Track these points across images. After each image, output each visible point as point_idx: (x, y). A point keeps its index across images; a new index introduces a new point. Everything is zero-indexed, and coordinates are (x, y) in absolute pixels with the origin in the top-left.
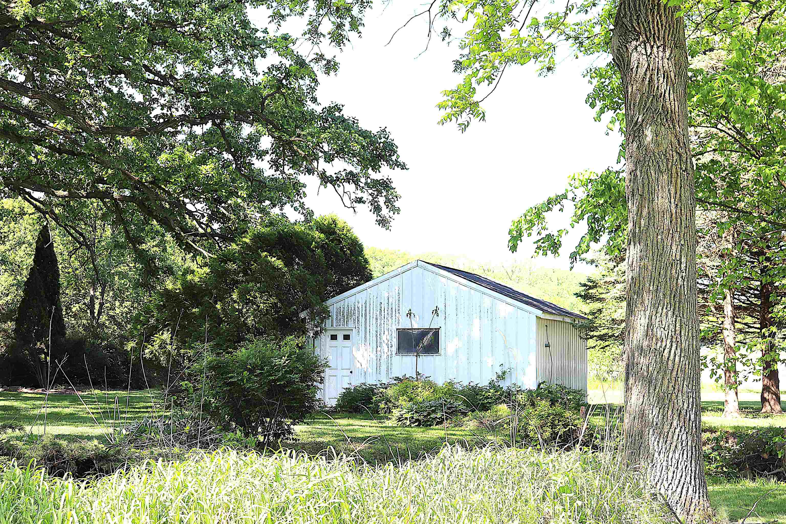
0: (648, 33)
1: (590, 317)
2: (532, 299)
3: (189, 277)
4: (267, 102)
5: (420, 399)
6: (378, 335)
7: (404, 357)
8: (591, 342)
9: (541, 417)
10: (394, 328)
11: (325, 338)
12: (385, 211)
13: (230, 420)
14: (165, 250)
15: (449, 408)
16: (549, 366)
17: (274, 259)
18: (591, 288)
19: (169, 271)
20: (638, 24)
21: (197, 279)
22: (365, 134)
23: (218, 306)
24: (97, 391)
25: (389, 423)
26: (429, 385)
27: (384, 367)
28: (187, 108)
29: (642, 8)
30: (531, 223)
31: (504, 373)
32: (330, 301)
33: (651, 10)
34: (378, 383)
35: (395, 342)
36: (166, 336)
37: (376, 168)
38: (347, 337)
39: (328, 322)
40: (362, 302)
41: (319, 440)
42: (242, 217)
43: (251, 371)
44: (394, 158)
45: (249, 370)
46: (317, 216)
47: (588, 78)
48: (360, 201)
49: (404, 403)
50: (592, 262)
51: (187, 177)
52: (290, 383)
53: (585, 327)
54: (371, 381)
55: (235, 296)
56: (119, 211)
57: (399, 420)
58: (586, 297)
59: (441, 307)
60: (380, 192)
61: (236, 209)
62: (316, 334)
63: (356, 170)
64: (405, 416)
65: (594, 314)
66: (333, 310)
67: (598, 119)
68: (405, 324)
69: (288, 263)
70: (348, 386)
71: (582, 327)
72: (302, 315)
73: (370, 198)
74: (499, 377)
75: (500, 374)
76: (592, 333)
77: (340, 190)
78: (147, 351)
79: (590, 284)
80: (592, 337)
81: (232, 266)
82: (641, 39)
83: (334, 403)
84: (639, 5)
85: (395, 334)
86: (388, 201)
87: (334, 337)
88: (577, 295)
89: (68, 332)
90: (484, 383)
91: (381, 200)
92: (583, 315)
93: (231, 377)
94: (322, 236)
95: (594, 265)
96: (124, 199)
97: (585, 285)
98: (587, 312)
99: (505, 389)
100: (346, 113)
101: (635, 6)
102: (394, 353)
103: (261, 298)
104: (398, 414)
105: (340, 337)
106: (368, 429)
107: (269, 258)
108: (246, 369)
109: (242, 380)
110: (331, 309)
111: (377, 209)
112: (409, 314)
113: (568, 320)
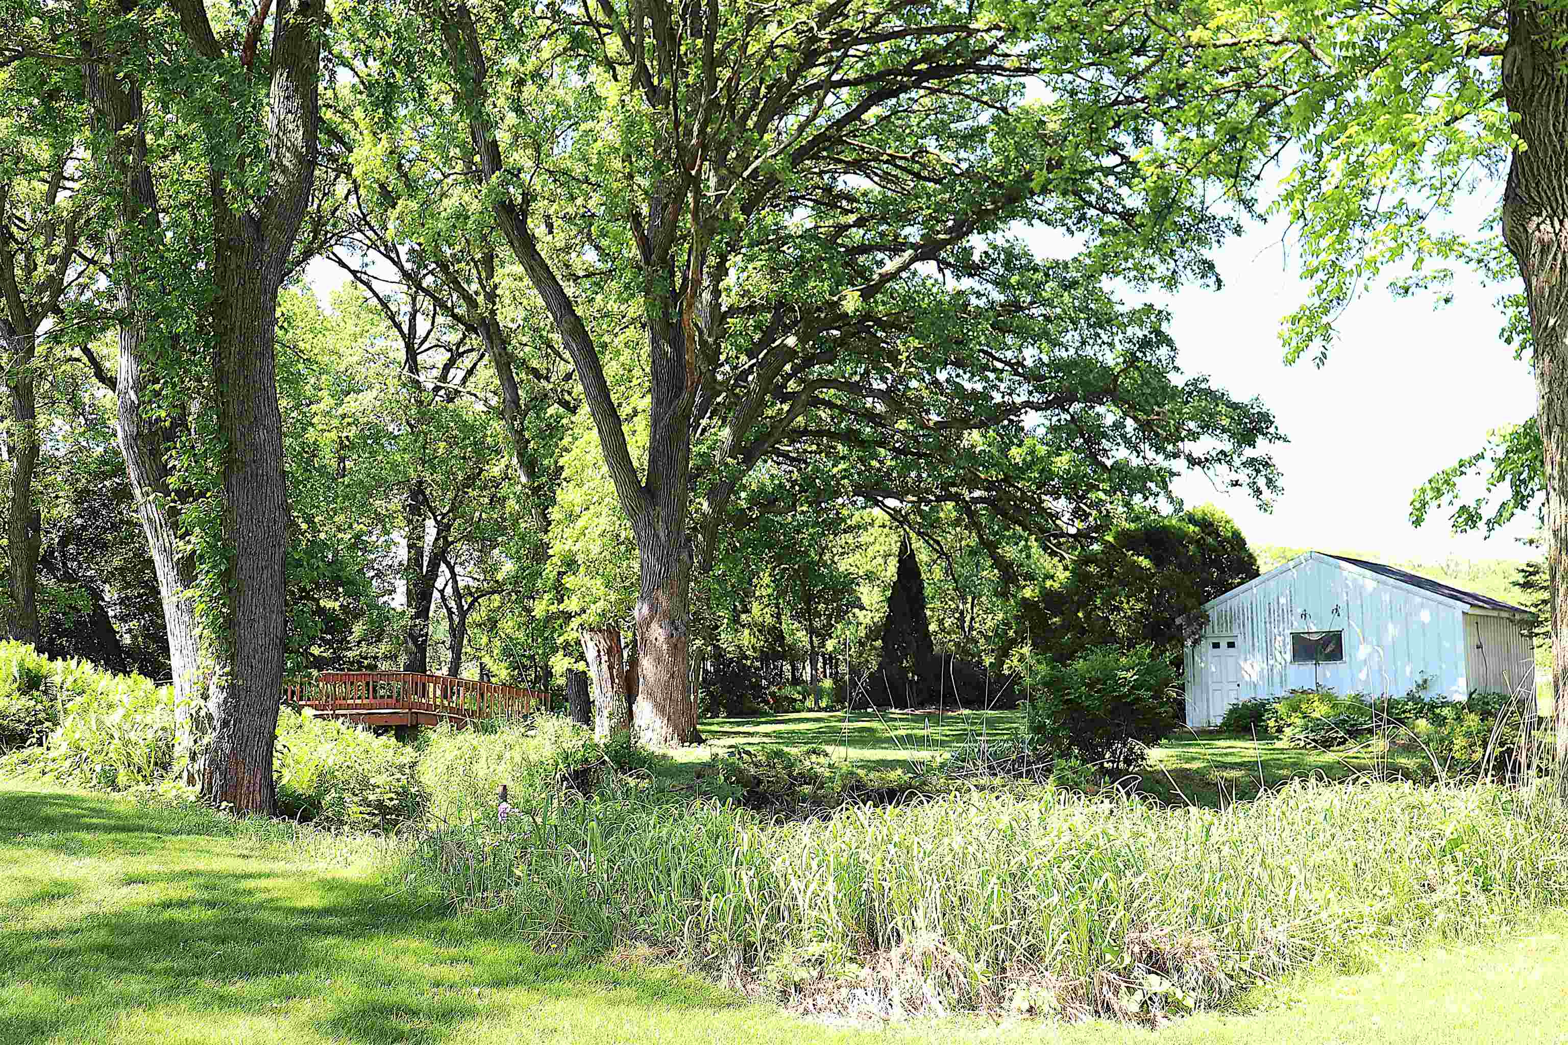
0: (1554, 204)
1: (1533, 610)
2: (1453, 590)
3: (1048, 583)
4: (1120, 379)
5: (1316, 715)
6: (1269, 643)
7: (1301, 668)
8: (1536, 641)
9: (1469, 734)
10: (1288, 632)
11: (1205, 646)
12: (1266, 494)
13: (1070, 744)
14: (1029, 557)
15: (1352, 726)
16: (1482, 670)
17: (1141, 558)
18: (1531, 574)
19: (1030, 577)
20: (1539, 192)
21: (1056, 585)
22: (1235, 406)
23: (1080, 615)
24: (967, 712)
25: (1278, 744)
26: (1328, 697)
27: (1277, 679)
28: (1030, 393)
29: (1542, 170)
30: (1439, 493)
31: (1425, 681)
32: (1208, 605)
33: (1556, 172)
34: (1271, 697)
35: (1289, 647)
36: (1026, 650)
37: (1252, 444)
38: (1231, 645)
39: (1209, 628)
40: (1247, 604)
41: (1187, 766)
42: (1105, 512)
43: (1090, 686)
44: (1272, 430)
45: (1087, 685)
46: (1187, 507)
47: (1501, 307)
48: (1236, 484)
49: (1297, 720)
50: (1531, 542)
51: (1041, 472)
52: (1138, 699)
53: (1527, 622)
54: (1262, 694)
55: (1098, 602)
56: (972, 514)
57: (1292, 740)
58: (1526, 585)
59: (1342, 605)
60: (1258, 471)
61: (1098, 504)
62: (1196, 642)
63: (1228, 447)
64: (1297, 736)
65: (1537, 606)
66: (1213, 614)
67: (1518, 356)
68: (1299, 626)
69: (1158, 561)
70: (1235, 702)
71: (1522, 622)
72: (1178, 621)
73: (1248, 481)
74: (1418, 686)
75: (1420, 682)
76: (1536, 630)
77: (1211, 473)
78: (1005, 666)
79: (1531, 569)
80: (1537, 635)
81: (1092, 569)
82: (1544, 214)
83: (1219, 721)
84: (1538, 167)
85: (1289, 640)
86: (1270, 482)
87: (1216, 646)
88: (1515, 584)
89: (936, 649)
90: (1399, 694)
91: (1261, 482)
92: (1523, 608)
93: (1068, 694)
94: (1197, 529)
95: (1534, 545)
96: (975, 501)
97: (1523, 571)
98: (1529, 604)
99: (1427, 700)
100: (1214, 385)
101: (1532, 169)
102: (1289, 660)
103: (1128, 603)
104: (1290, 734)
105: (1224, 644)
106: (1251, 752)
107: (1135, 558)
108: (1085, 684)
109: (1080, 697)
110: (1210, 612)
111: (1258, 492)
112: (1304, 615)
113: (1505, 615)
